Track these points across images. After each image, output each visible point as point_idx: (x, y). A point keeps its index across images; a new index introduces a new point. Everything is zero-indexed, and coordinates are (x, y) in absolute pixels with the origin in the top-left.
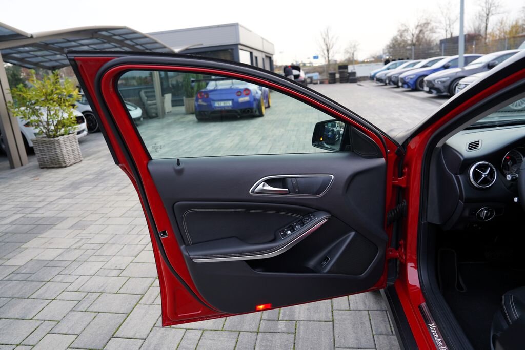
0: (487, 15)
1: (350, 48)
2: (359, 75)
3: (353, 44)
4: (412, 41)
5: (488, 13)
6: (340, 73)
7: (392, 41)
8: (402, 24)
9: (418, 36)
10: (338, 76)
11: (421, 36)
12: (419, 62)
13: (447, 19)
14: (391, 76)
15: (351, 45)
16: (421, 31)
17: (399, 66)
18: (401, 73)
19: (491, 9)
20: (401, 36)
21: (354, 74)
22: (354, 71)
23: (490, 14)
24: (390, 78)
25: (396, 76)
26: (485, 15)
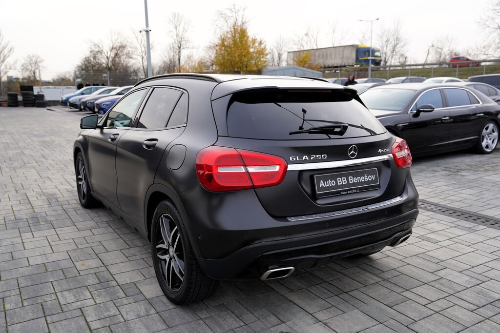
0: (180, 48)
1: (31, 64)
2: (47, 98)
3: (34, 60)
4: (108, 64)
5: (179, 46)
6: (23, 95)
7: (84, 62)
8: (95, 45)
9: (114, 60)
10: (20, 98)
11: (117, 60)
12: (115, 89)
13: (142, 45)
14: (86, 101)
15: (32, 60)
16: (116, 54)
17: (94, 92)
18: (96, 100)
19: (182, 43)
20: (95, 58)
21: (41, 97)
22: (41, 93)
23: (182, 48)
24: (85, 103)
25: (92, 101)
26: (178, 48)
